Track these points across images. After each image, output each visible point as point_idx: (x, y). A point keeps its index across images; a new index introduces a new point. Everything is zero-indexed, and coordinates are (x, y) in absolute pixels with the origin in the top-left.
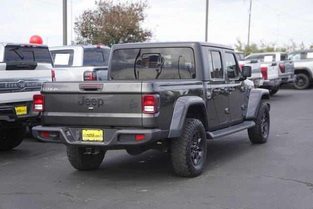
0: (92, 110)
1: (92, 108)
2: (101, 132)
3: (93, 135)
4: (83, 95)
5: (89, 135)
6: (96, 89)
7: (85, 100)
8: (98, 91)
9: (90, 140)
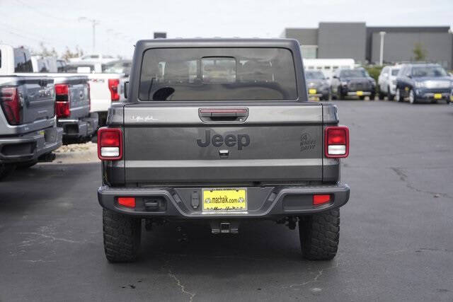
0: (227, 154)
1: (226, 152)
2: (242, 193)
3: (225, 200)
4: (207, 129)
5: (216, 200)
6: (234, 118)
7: (211, 137)
8: (241, 121)
9: (219, 208)
